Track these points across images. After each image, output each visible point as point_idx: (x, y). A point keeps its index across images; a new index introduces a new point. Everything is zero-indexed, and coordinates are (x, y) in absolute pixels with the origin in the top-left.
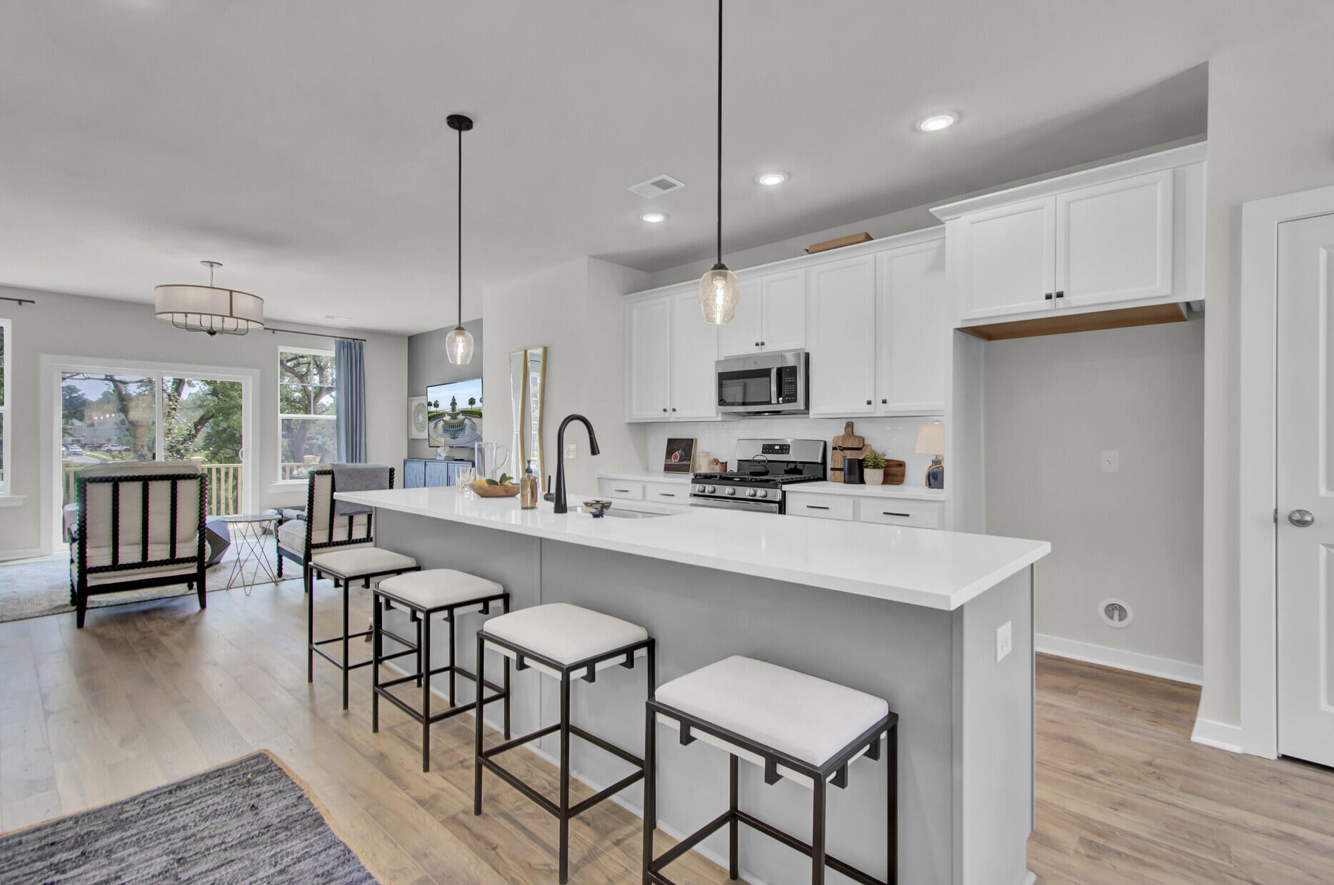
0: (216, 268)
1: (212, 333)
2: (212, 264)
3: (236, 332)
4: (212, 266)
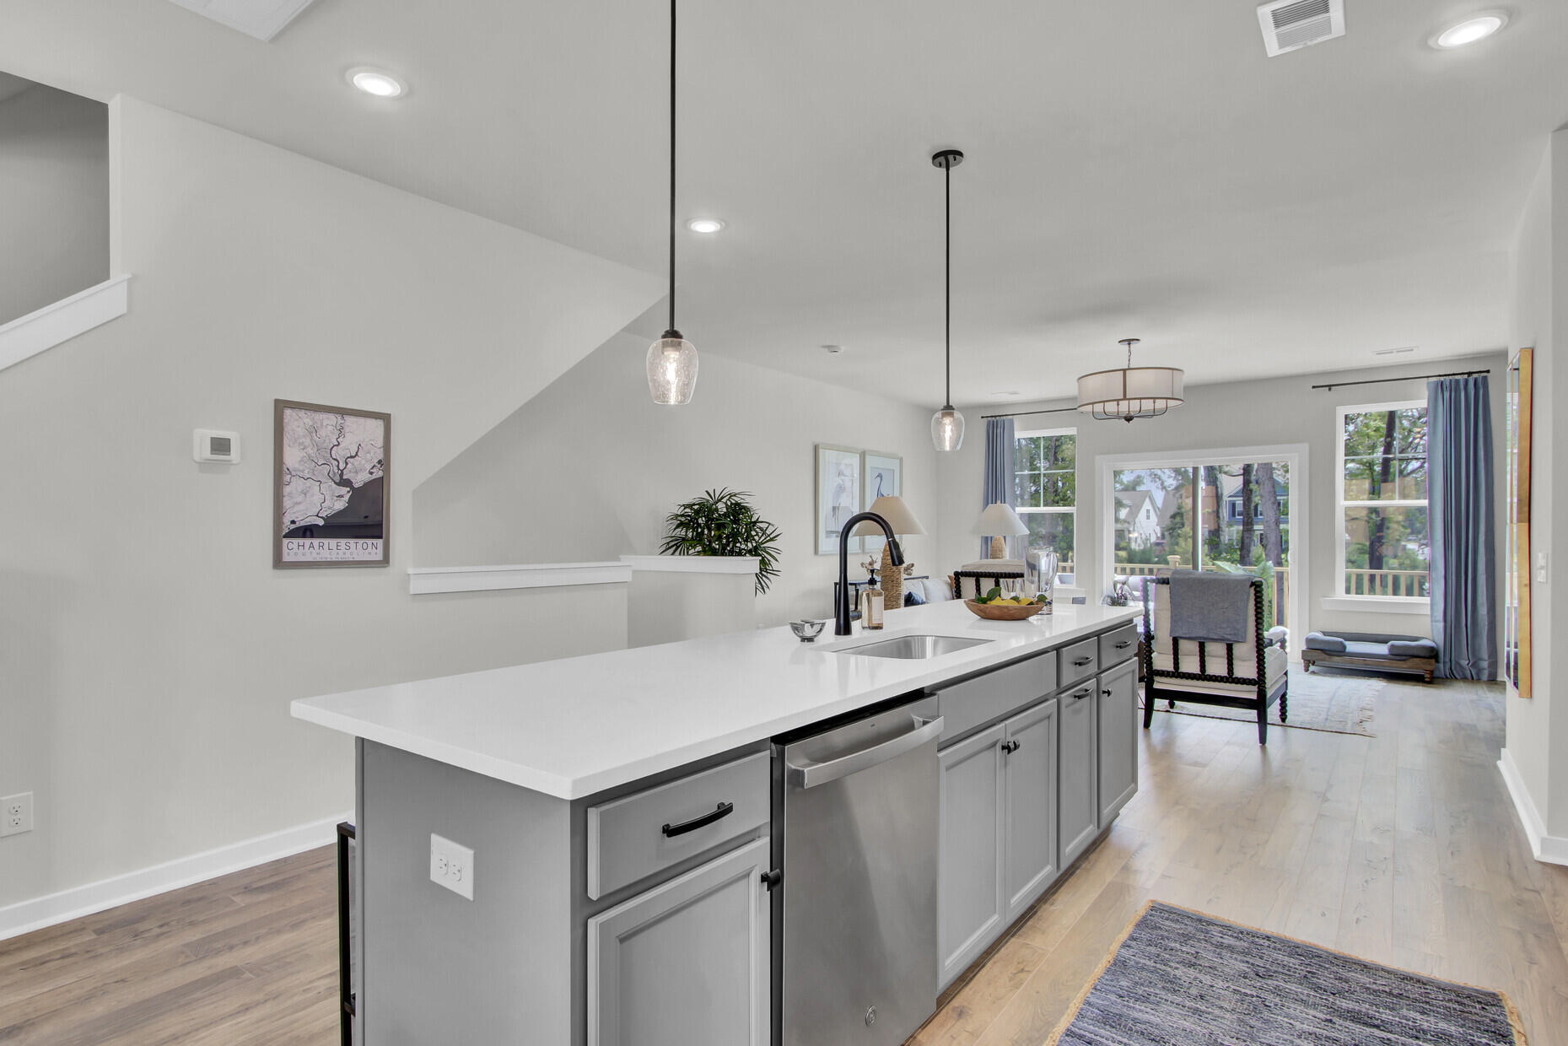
0: (1134, 346)
1: (1129, 419)
2: (1129, 342)
3: (1154, 413)
4: (1129, 344)
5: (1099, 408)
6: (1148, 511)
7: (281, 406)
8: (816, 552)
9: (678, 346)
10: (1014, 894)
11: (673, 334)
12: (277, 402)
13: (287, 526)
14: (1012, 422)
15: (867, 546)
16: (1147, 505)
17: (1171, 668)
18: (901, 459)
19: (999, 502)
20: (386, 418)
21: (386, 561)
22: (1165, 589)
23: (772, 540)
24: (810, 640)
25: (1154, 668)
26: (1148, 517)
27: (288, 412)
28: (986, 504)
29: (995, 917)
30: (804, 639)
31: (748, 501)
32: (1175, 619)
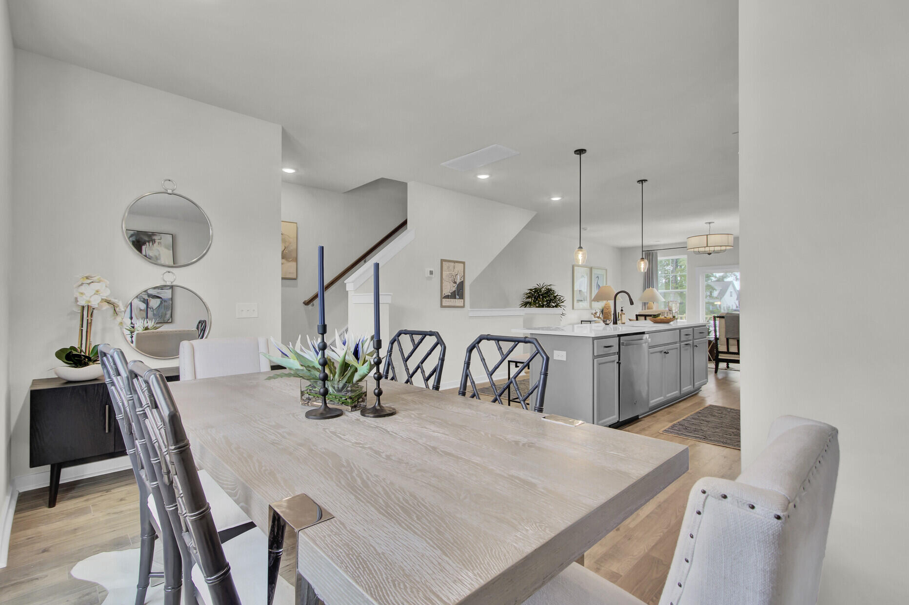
0: (712, 225)
1: (710, 254)
2: (710, 223)
3: (720, 252)
5: (696, 250)
6: (731, 292)
7: (442, 261)
8: (573, 308)
9: (582, 251)
10: (668, 394)
11: (580, 248)
12: (441, 260)
13: (443, 295)
14: (656, 253)
15: (593, 306)
16: (730, 289)
17: (726, 350)
18: (606, 270)
19: (651, 287)
20: (464, 263)
21: (463, 307)
22: (723, 320)
23: (562, 302)
24: (608, 324)
25: (719, 350)
26: (731, 296)
27: (444, 262)
28: (644, 289)
29: (662, 398)
30: (606, 324)
31: (553, 288)
32: (727, 332)
